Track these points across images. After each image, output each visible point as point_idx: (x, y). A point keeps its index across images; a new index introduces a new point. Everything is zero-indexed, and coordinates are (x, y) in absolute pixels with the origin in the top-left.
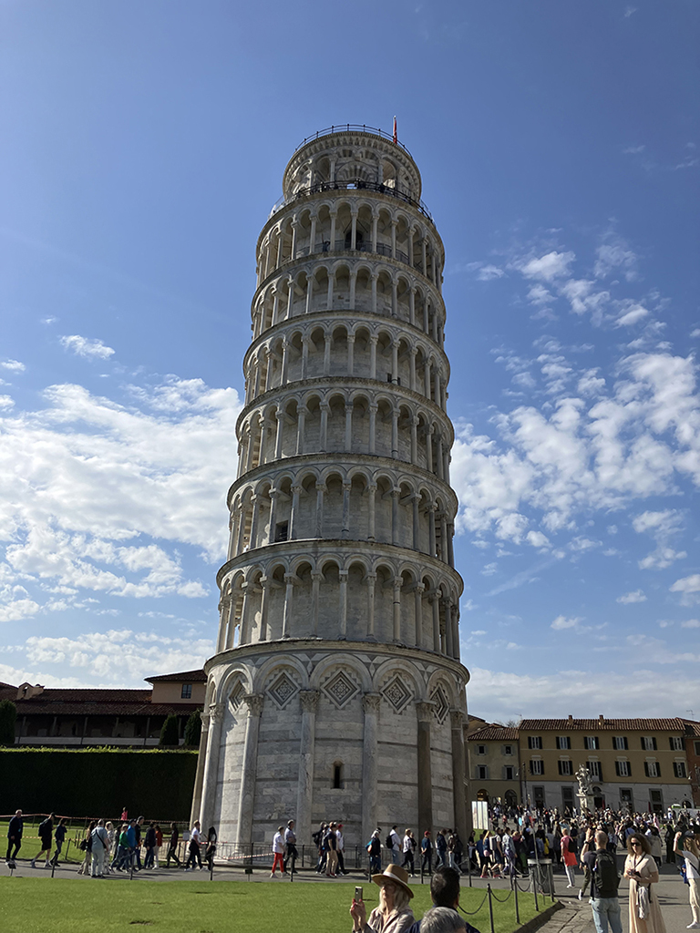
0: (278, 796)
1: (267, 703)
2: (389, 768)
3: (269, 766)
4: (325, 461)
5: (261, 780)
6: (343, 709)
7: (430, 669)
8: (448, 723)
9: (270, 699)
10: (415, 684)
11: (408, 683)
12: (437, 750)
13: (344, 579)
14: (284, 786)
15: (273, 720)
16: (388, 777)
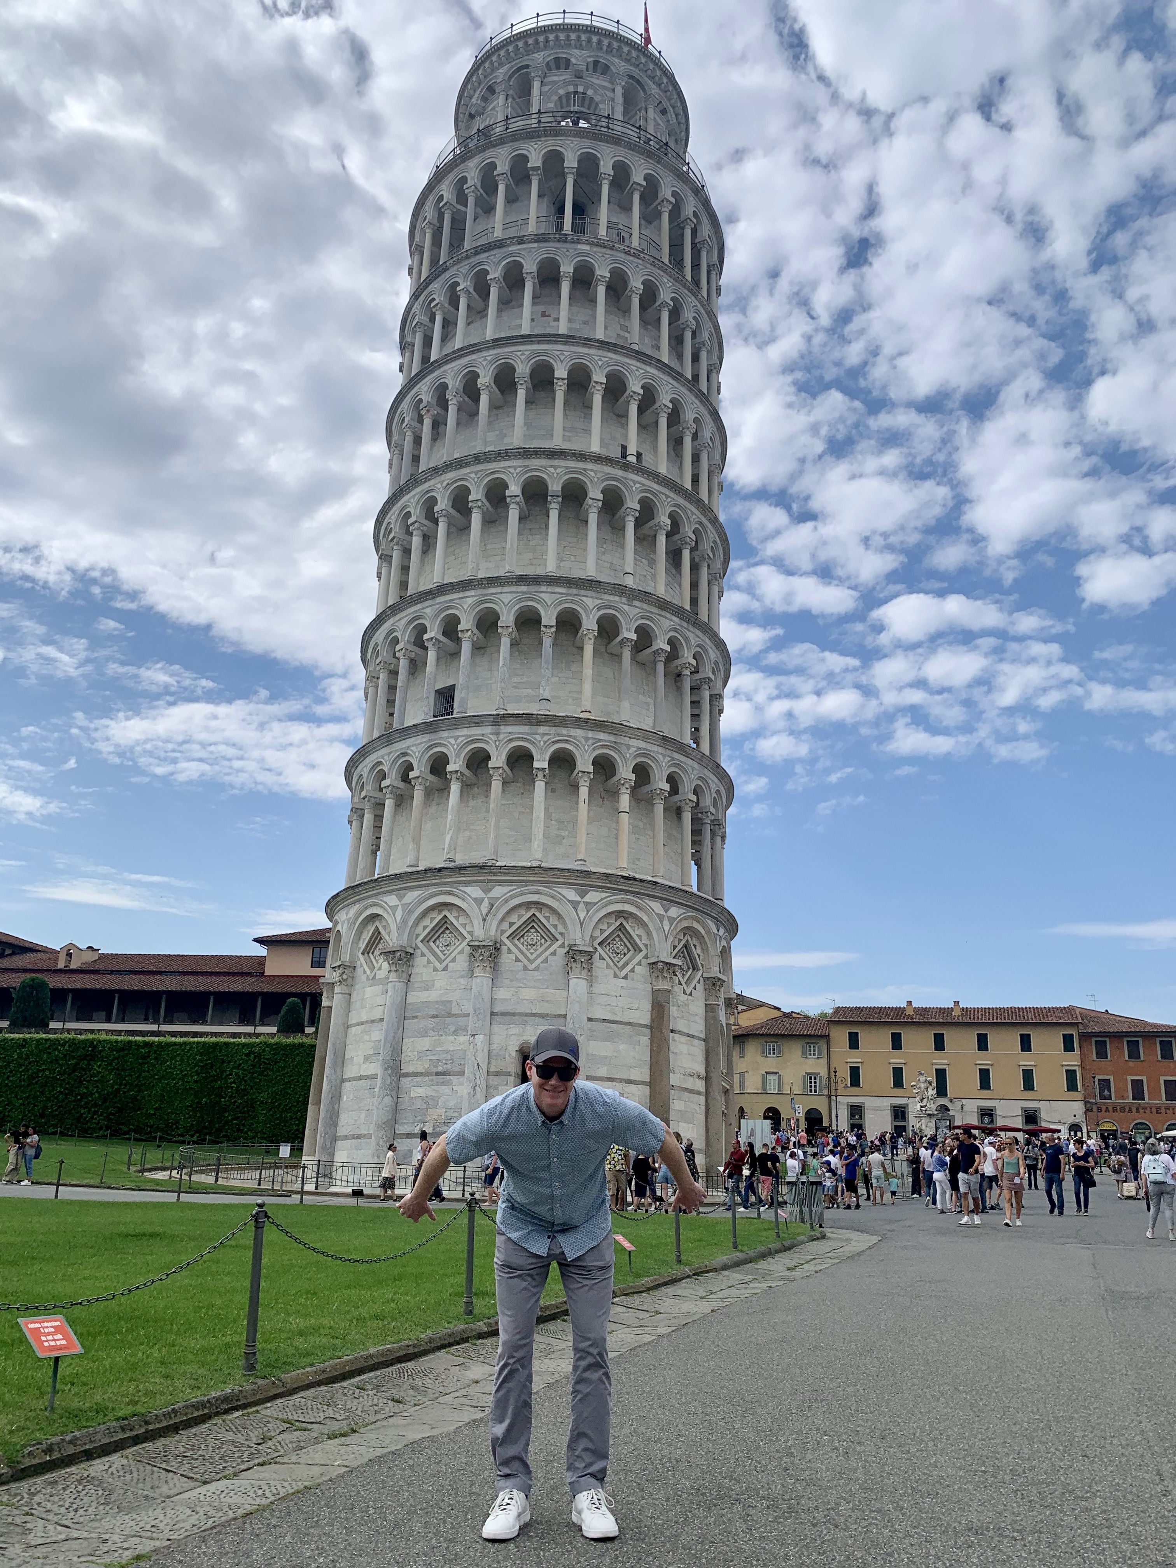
0: (432, 1098)
1: (419, 961)
2: (606, 1057)
3: (421, 1055)
4: (513, 589)
5: (407, 1075)
6: (537, 969)
7: (674, 912)
8: (700, 992)
9: (423, 955)
10: (649, 934)
11: (637, 932)
12: (680, 1033)
13: (540, 774)
14: (443, 1083)
15: (428, 987)
16: (603, 1072)
